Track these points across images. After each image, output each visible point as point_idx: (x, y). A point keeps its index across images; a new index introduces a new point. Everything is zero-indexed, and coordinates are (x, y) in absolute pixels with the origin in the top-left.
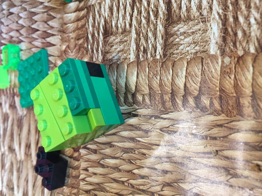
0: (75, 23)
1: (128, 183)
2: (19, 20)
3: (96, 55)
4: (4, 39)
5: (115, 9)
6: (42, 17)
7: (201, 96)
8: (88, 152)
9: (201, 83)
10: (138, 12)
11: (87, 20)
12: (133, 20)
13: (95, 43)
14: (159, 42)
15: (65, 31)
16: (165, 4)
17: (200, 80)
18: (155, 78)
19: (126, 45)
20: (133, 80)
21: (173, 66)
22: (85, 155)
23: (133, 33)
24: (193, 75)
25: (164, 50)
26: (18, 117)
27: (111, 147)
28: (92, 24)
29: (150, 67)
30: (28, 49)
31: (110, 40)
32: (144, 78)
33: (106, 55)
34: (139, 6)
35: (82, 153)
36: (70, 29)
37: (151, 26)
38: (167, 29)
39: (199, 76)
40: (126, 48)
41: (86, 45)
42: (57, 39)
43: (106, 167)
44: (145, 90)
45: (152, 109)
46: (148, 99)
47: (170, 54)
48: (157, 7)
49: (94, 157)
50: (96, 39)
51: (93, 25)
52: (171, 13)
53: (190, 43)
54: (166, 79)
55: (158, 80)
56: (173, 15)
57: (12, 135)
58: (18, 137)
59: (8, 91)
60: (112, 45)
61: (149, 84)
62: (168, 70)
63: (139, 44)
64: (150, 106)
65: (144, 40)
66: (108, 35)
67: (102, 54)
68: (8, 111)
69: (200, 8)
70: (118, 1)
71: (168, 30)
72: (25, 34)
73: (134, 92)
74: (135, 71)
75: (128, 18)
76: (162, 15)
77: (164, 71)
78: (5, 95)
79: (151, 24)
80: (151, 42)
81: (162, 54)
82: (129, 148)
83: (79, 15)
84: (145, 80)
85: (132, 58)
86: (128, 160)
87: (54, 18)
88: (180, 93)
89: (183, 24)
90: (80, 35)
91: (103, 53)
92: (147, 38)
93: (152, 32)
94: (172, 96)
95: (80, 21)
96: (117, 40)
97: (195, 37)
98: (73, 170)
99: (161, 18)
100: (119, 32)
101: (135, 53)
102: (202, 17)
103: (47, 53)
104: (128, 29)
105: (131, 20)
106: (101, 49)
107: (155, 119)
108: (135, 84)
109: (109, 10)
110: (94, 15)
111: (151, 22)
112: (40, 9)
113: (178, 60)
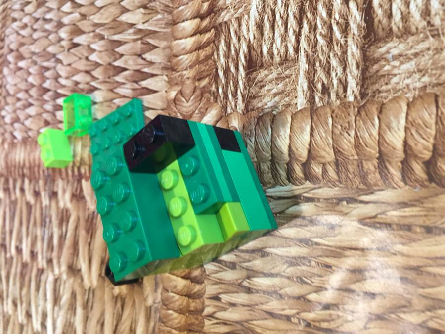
0: (194, 53)
1: (299, 319)
2: (91, 55)
3: (233, 104)
4: (64, 86)
5: (267, 25)
6: (133, 48)
7: (438, 159)
8: (220, 267)
9: (435, 138)
10: (310, 28)
11: (214, 48)
12: (301, 41)
13: (230, 84)
14: (352, 74)
15: (176, 67)
16: (360, 11)
17: (433, 132)
18: (346, 134)
19: (289, 83)
20: (304, 141)
21: (380, 112)
22: (214, 273)
23: (302, 62)
24: (419, 124)
25: (362, 86)
26: (87, 214)
27: (262, 256)
28: (224, 53)
29: (336, 116)
30: (106, 101)
31: (258, 77)
32: (324, 135)
33: (251, 101)
34: (311, 18)
35: (208, 269)
36: (184, 64)
37: (336, 48)
38: (366, 51)
39: (431, 125)
40: (288, 89)
41: (213, 88)
42: (161, 81)
43: (254, 291)
44: (327, 156)
45: (341, 187)
46: (334, 170)
47: (374, 92)
48: (346, 18)
49: (229, 275)
50: (231, 77)
51: (227, 54)
52: (373, 25)
53: (411, 72)
54: (367, 135)
55: (351, 137)
56: (376, 28)
57: (75, 245)
58: (87, 248)
59: (70, 172)
60: (262, 84)
61: (335, 145)
62: (370, 120)
63: (314, 80)
64: (337, 183)
65: (322, 73)
66: (255, 68)
67: (243, 101)
68: (69, 206)
69: (428, 13)
70: (272, 13)
71: (368, 53)
72: (101, 77)
73: (306, 161)
74: (306, 125)
75: (292, 38)
76: (357, 29)
77: (363, 120)
78: (62, 179)
79: (336, 46)
80: (337, 75)
81: (357, 92)
82: (298, 258)
83: (200, 39)
84: (327, 138)
85: (301, 104)
86: (297, 277)
87: (156, 47)
88: (396, 157)
89: (397, 42)
90: (202, 72)
91: (246, 98)
92: (329, 69)
93: (337, 59)
94: (379, 163)
95: (203, 49)
96: (271, 76)
97: (419, 62)
98: (191, 301)
99: (354, 34)
100: (275, 62)
101: (306, 95)
102: (432, 28)
103: (143, 106)
104: (293, 56)
105: (298, 41)
106: (241, 92)
107: (348, 203)
108: (307, 146)
109: (257, 28)
110: (228, 38)
111: (335, 43)
112: (129, 34)
113: (389, 101)
